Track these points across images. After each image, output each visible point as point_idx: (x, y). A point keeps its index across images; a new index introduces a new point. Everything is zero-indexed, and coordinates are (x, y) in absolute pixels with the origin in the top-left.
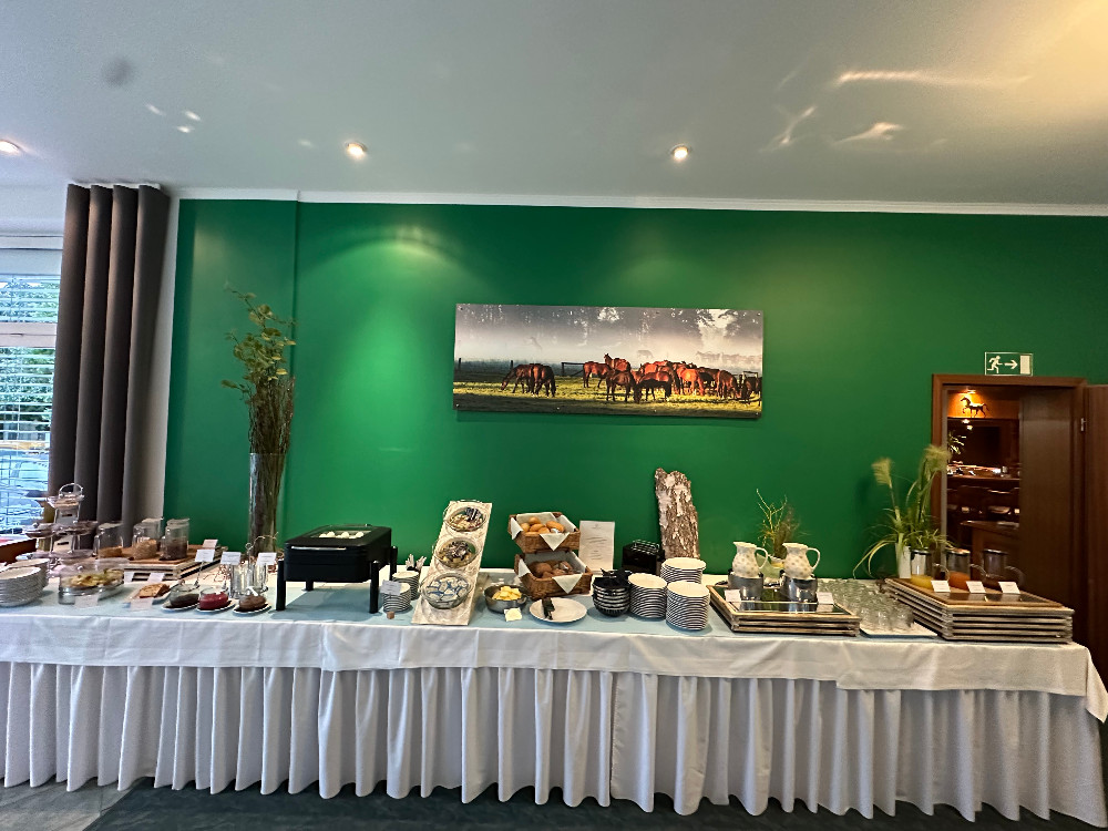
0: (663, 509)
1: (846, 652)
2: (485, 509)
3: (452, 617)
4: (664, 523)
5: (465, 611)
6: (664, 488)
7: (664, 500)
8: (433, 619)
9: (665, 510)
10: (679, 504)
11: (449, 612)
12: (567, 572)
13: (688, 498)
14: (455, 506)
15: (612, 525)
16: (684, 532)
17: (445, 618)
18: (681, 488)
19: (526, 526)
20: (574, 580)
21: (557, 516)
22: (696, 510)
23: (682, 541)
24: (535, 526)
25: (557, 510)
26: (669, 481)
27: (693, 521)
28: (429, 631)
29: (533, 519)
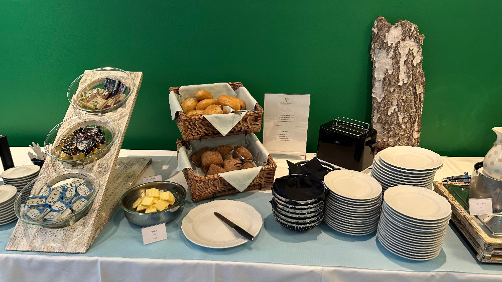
0: (378, 75)
2: (133, 79)
3: (65, 240)
4: (378, 93)
5: (84, 231)
6: (384, 46)
7: (382, 63)
8: (38, 244)
9: (382, 77)
10: (403, 68)
11: (60, 233)
12: (243, 165)
13: (418, 59)
14: (90, 76)
15: (306, 99)
16: (405, 106)
17: (54, 240)
18: (410, 45)
19: (190, 102)
20: (249, 176)
21: (235, 88)
22: (426, 75)
23: (400, 118)
24: (204, 102)
25: (235, 80)
26: (394, 35)
27: (420, 90)
28: (31, 261)
29: (200, 93)
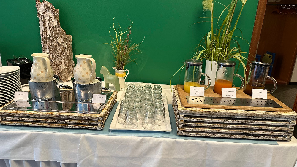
1: (85, 142)
6: (40, 15)
7: (41, 26)
10: (48, 28)
13: (56, 23)
18: (49, 15)
23: (51, 56)
26: (42, 9)
